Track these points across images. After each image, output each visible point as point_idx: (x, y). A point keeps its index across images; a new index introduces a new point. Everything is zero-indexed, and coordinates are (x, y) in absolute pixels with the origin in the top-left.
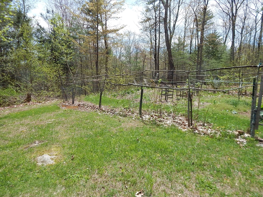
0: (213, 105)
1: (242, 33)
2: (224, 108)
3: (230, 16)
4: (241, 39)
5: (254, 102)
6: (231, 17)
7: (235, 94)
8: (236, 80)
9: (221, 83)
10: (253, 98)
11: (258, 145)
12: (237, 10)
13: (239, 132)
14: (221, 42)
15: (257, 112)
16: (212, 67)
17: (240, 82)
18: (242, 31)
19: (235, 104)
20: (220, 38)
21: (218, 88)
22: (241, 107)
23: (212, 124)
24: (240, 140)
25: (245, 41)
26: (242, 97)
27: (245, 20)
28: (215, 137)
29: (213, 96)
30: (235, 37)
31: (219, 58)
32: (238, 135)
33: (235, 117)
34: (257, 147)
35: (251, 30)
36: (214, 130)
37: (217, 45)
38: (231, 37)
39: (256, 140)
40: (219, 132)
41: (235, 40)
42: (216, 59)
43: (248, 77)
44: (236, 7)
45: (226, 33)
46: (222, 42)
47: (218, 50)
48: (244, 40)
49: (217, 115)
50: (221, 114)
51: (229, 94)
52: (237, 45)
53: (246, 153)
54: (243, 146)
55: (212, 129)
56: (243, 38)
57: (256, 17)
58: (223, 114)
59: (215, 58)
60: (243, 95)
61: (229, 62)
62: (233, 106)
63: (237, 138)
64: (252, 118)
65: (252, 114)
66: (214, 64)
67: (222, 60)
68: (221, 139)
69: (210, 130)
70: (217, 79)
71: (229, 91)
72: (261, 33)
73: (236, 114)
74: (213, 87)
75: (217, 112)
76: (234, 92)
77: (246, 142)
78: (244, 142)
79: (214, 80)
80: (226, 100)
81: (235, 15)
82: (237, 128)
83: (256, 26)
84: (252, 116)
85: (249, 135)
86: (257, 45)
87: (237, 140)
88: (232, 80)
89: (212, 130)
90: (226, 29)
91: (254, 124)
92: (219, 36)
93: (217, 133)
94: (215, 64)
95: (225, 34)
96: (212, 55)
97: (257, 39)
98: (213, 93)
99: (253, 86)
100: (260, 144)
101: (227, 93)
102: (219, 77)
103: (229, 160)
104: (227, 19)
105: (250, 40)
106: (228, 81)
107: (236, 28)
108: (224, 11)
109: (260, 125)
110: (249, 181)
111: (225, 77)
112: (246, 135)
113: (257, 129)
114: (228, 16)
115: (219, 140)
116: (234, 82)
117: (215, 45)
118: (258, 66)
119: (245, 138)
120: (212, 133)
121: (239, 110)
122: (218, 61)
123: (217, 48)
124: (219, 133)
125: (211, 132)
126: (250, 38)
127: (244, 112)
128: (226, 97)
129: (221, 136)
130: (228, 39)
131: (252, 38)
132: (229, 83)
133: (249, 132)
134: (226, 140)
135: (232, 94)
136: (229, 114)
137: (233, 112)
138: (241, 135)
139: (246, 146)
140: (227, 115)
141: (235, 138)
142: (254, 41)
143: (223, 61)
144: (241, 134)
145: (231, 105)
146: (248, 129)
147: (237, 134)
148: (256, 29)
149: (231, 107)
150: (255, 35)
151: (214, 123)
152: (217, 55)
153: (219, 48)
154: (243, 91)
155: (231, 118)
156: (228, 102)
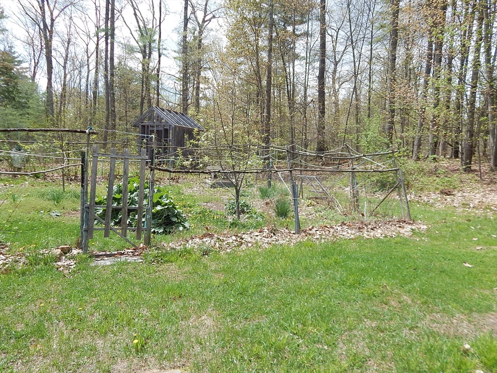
0: (11, 204)
1: (65, 67)
2: (34, 208)
3: (40, 27)
4: (65, 77)
5: (84, 193)
6: (42, 30)
7: (57, 179)
8: (57, 153)
9: (28, 157)
10: (82, 186)
11: (93, 264)
12: (53, 20)
13: (62, 249)
14: (26, 74)
15: (90, 210)
16: (7, 122)
17: (64, 157)
18: (65, 63)
19: (57, 199)
20: (24, 65)
21: (23, 167)
22: (68, 203)
23: (9, 244)
24: (64, 262)
25: (73, 84)
26: (71, 184)
27: (68, 44)
28: (14, 269)
29: (12, 185)
30: (53, 70)
31: (21, 106)
32: (61, 255)
33: (56, 223)
34: (91, 267)
35: (81, 66)
36: (12, 256)
37: (16, 78)
38: (45, 68)
39: (90, 257)
40: (24, 257)
41: (53, 76)
42: (15, 108)
43: (78, 149)
44: (52, 14)
45: (35, 60)
46: (29, 75)
47: (18, 90)
48: (69, 81)
49: (20, 223)
50: (29, 220)
51: (45, 179)
52: (57, 87)
53: (73, 284)
54: (70, 273)
55: (6, 254)
56: (68, 77)
57: (87, 45)
58: (34, 220)
59: (14, 105)
60: (71, 180)
61: (44, 117)
62: (52, 203)
63: (59, 261)
64: (82, 221)
65: (83, 214)
66: (11, 117)
67: (30, 111)
68: (26, 270)
69: (4, 258)
70: (20, 150)
71: (46, 173)
72: (97, 75)
73: (58, 216)
74: (11, 165)
75: (19, 217)
76: (56, 175)
77: (75, 263)
78: (71, 265)
79: (12, 150)
80: (39, 193)
81: (49, 28)
82: (58, 243)
83: (88, 61)
84: (82, 217)
85: (80, 251)
86: (92, 93)
87: (59, 263)
88: (49, 152)
89: (7, 258)
90: (34, 51)
91: (86, 231)
92: (20, 62)
93: (17, 261)
94: (14, 118)
95: (33, 60)
96: (6, 97)
97: (92, 84)
98: (10, 178)
99: (82, 165)
100: (97, 262)
101: (41, 177)
102: (21, 145)
103: (41, 307)
104: (34, 31)
105: (80, 83)
106: (43, 155)
107: (53, 53)
108: (27, 14)
109: (96, 229)
110: (77, 330)
111: (34, 146)
112: (75, 252)
113: (92, 238)
114: (37, 26)
115: (24, 274)
116: (54, 158)
117: (11, 77)
118: (87, 131)
119: (73, 258)
120: (6, 264)
121: (63, 208)
122: (21, 112)
123: (16, 83)
124: (23, 259)
125: (5, 262)
126: (80, 80)
127: (74, 210)
128: (40, 187)
129: (27, 264)
130: (39, 71)
131: (84, 81)
132: (45, 158)
133: (79, 245)
134: (38, 271)
135: (51, 180)
136: (46, 217)
137: (54, 213)
138: (65, 253)
139: (74, 271)
140: (40, 221)
141: (56, 262)
142: (87, 85)
143: (32, 114)
144: (65, 251)
145: (49, 200)
146: (78, 240)
147: (58, 253)
148: (88, 65)
149: (50, 204)
150: (88, 76)
151: (13, 242)
152: (17, 99)
153: (22, 86)
154: (72, 174)
155: (48, 226)
156: (43, 195)
